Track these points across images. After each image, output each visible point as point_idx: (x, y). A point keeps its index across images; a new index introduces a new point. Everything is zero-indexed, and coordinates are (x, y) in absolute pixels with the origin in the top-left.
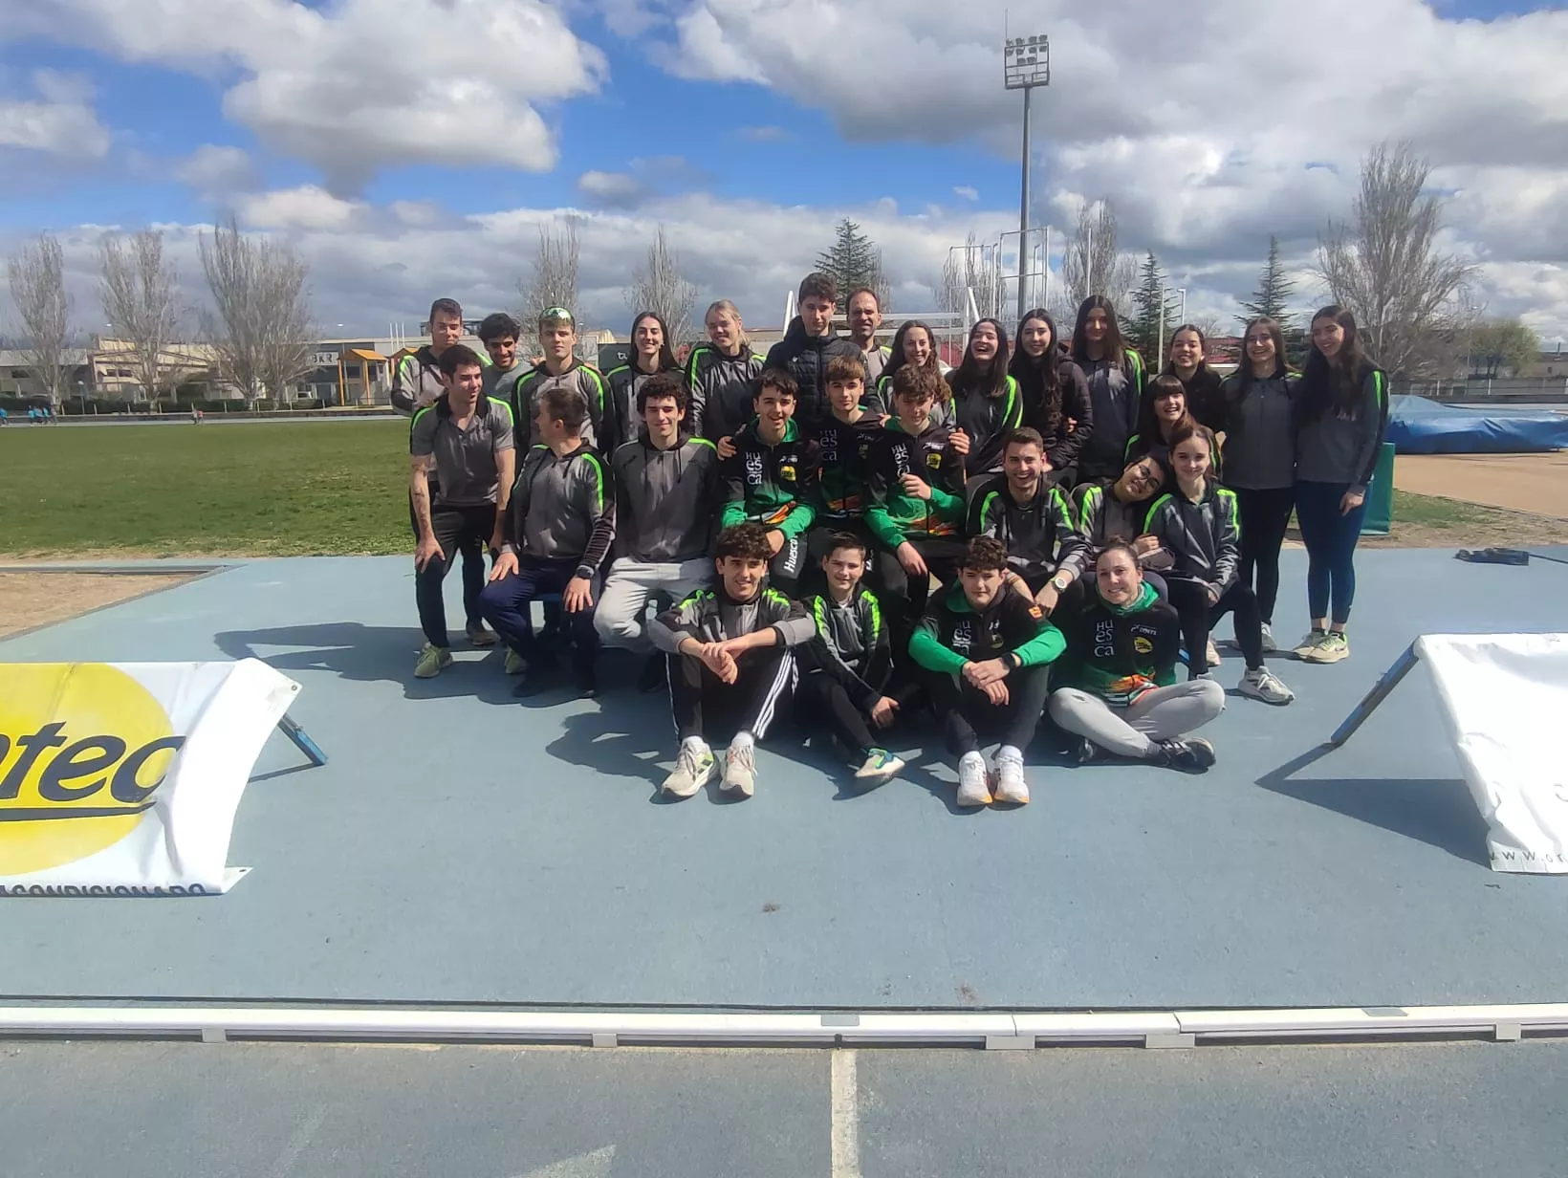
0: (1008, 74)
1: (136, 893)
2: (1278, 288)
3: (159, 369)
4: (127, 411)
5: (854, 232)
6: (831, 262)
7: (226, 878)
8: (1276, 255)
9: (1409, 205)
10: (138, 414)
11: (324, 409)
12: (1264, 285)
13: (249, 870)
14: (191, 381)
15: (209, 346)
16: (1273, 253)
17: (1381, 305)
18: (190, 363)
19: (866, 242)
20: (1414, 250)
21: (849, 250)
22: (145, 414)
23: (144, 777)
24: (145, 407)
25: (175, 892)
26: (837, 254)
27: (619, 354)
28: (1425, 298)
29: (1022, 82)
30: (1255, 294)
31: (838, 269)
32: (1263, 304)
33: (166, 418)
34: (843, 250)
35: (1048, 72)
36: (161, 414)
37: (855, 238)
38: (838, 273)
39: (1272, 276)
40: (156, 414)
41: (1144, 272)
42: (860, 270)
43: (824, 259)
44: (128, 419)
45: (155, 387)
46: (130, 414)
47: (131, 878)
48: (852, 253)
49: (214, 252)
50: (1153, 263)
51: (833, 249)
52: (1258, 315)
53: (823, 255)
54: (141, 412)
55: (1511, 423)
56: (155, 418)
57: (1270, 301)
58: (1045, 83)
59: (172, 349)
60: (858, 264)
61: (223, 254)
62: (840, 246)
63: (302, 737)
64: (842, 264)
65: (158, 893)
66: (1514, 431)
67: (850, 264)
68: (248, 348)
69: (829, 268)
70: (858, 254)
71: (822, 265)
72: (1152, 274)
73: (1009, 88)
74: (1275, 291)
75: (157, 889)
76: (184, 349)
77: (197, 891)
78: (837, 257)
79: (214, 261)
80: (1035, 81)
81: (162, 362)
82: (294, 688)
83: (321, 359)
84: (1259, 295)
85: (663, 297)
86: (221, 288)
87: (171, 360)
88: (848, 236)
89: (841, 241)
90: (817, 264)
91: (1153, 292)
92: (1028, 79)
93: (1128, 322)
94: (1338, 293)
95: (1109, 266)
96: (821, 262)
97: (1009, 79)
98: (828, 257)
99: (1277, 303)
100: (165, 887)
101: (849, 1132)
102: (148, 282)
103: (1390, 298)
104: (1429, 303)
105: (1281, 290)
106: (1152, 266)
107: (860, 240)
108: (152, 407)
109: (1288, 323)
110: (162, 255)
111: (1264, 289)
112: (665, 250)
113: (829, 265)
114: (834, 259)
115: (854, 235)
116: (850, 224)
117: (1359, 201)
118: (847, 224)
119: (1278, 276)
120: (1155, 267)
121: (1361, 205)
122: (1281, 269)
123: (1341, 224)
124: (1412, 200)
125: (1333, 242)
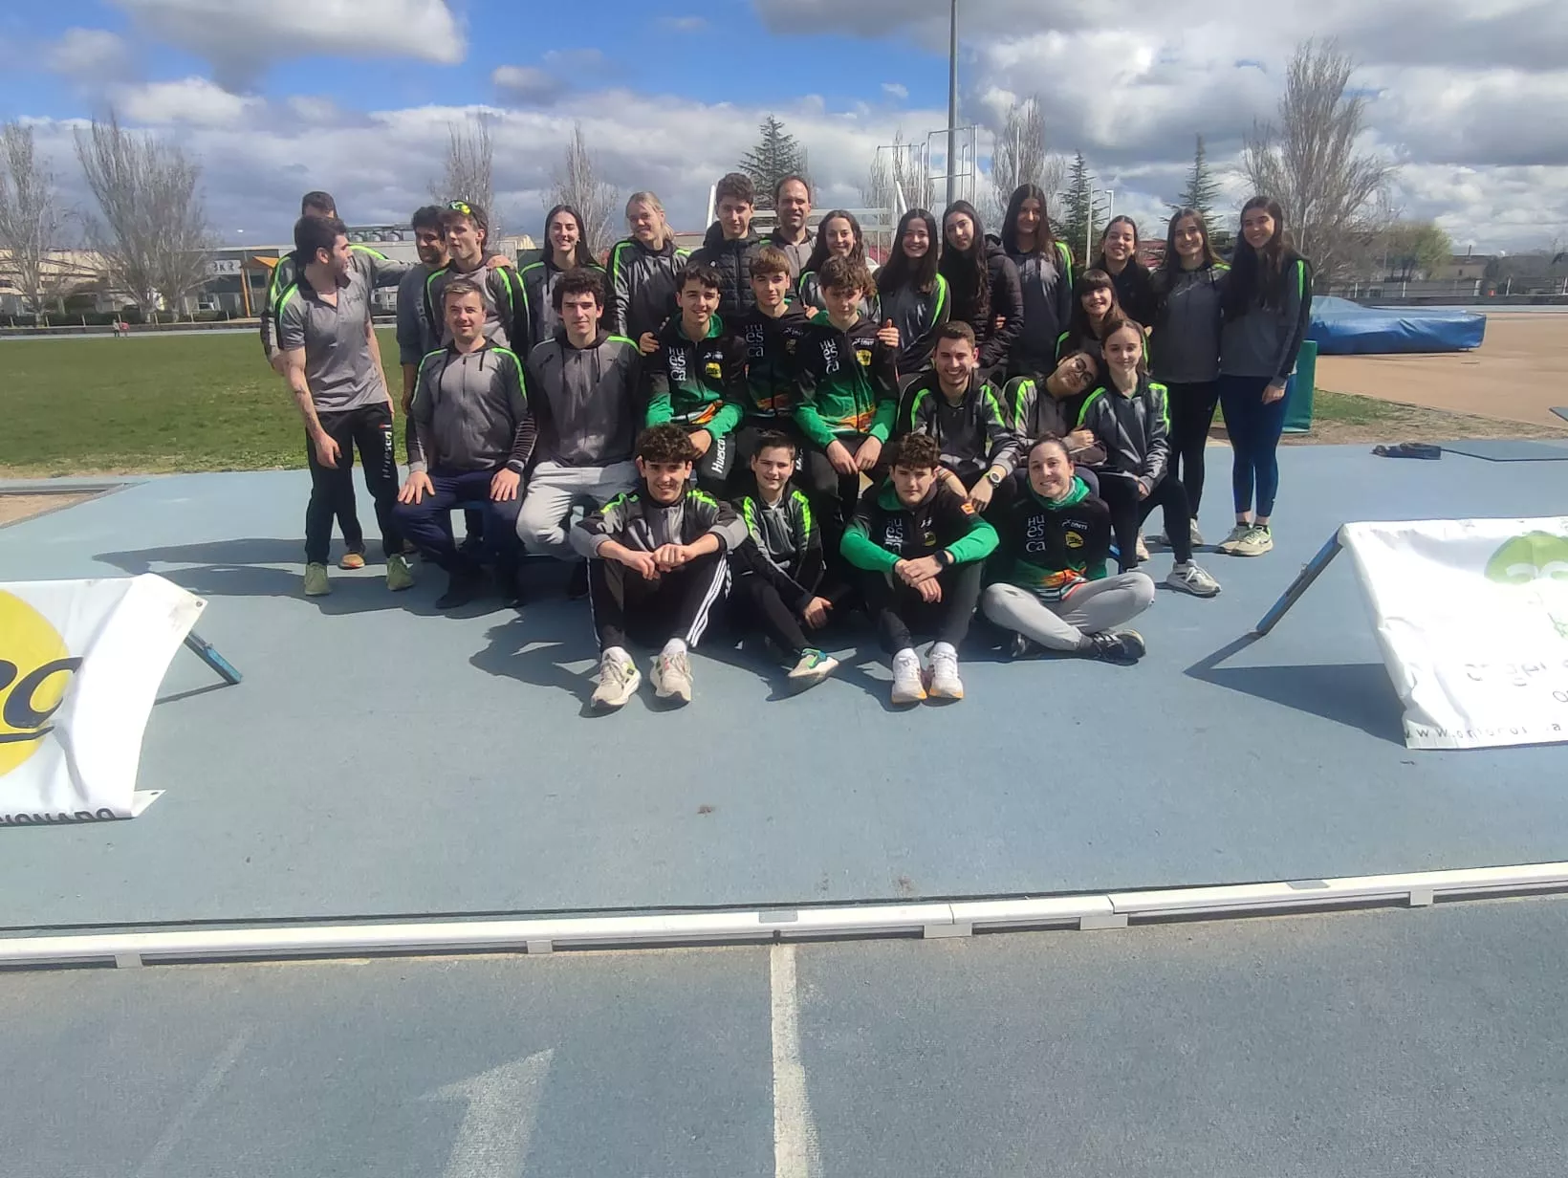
1: (38, 821)
2: (1204, 189)
3: (42, 278)
4: (10, 326)
5: (778, 130)
6: (755, 162)
7: (136, 801)
8: (1202, 156)
9: (1332, 106)
10: (23, 327)
11: (229, 321)
12: (1189, 186)
13: (161, 792)
14: (81, 292)
15: (96, 255)
16: (1199, 153)
17: (1303, 207)
18: (76, 272)
19: (791, 141)
20: (1336, 151)
21: (774, 149)
22: (31, 327)
23: (39, 701)
24: (31, 321)
25: (82, 818)
26: (761, 154)
28: (1346, 200)
30: (1182, 196)
31: (763, 170)
33: (54, 332)
34: (768, 150)
36: (48, 327)
37: (781, 137)
38: (763, 174)
39: (1198, 177)
40: (43, 327)
41: (1073, 173)
42: (786, 171)
43: (747, 159)
44: (11, 333)
45: (40, 299)
46: (14, 327)
47: (33, 806)
48: (778, 153)
49: (92, 150)
50: (1082, 163)
51: (758, 149)
53: (748, 154)
54: (26, 325)
55: (1423, 323)
56: (43, 332)
59: (55, 256)
60: (783, 164)
61: (104, 152)
62: (765, 145)
63: (212, 655)
64: (768, 164)
65: (63, 819)
66: (1426, 330)
67: (776, 165)
68: (140, 257)
69: (753, 168)
70: (783, 154)
71: (746, 165)
72: (1080, 175)
74: (1202, 192)
75: (62, 815)
76: (68, 257)
77: (105, 816)
78: (762, 158)
79: (95, 162)
81: (44, 270)
82: (199, 604)
83: (222, 267)
84: (1185, 196)
86: (104, 189)
87: (55, 269)
88: (773, 135)
89: (768, 140)
91: (1081, 194)
93: (1056, 224)
95: (1038, 167)
96: (745, 163)
98: (752, 157)
100: (70, 813)
101: (789, 1024)
102: (22, 183)
103: (1312, 200)
104: (1349, 204)
105: (1207, 191)
106: (1079, 167)
107: (785, 139)
108: (38, 320)
109: (1213, 226)
110: (35, 153)
111: (1190, 191)
112: (583, 150)
113: (753, 166)
114: (758, 159)
115: (779, 134)
116: (775, 122)
117: (1284, 99)
118: (772, 122)
119: (1203, 177)
120: (1083, 168)
121: (1287, 106)
122: (1206, 171)
123: (1266, 124)
124: (1336, 99)
125: (1258, 141)
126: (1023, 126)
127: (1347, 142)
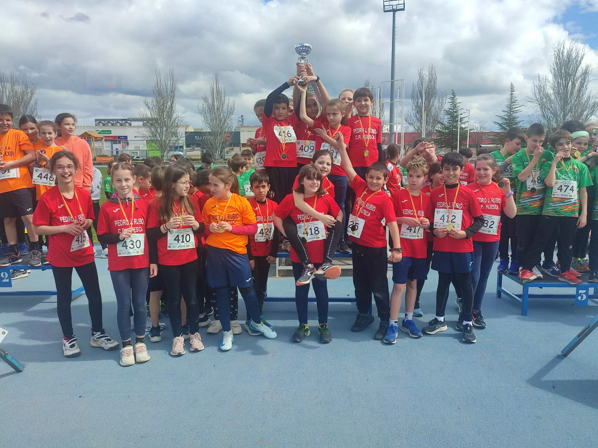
0: (385, 5)
2: (515, 108)
8: (513, 93)
9: (577, 70)
12: (507, 107)
20: (579, 91)
27: (196, 137)
28: (585, 113)
29: (391, 9)
30: (503, 111)
32: (508, 116)
35: (404, 4)
39: (512, 102)
41: (450, 101)
50: (454, 96)
52: (505, 121)
57: (511, 114)
58: (403, 9)
72: (454, 102)
73: (385, 11)
74: (513, 110)
80: (398, 8)
84: (506, 112)
85: (217, 109)
91: (454, 110)
92: (395, 7)
93: (442, 124)
94: (544, 111)
97: (385, 7)
99: (514, 115)
103: (568, 113)
104: (587, 115)
105: (517, 109)
106: (453, 98)
109: (519, 125)
111: (508, 109)
112: (218, 87)
117: (553, 67)
119: (514, 102)
120: (455, 98)
121: (554, 69)
122: (516, 100)
123: (545, 78)
124: (579, 67)
125: (541, 86)
126: (426, 78)
127: (584, 86)
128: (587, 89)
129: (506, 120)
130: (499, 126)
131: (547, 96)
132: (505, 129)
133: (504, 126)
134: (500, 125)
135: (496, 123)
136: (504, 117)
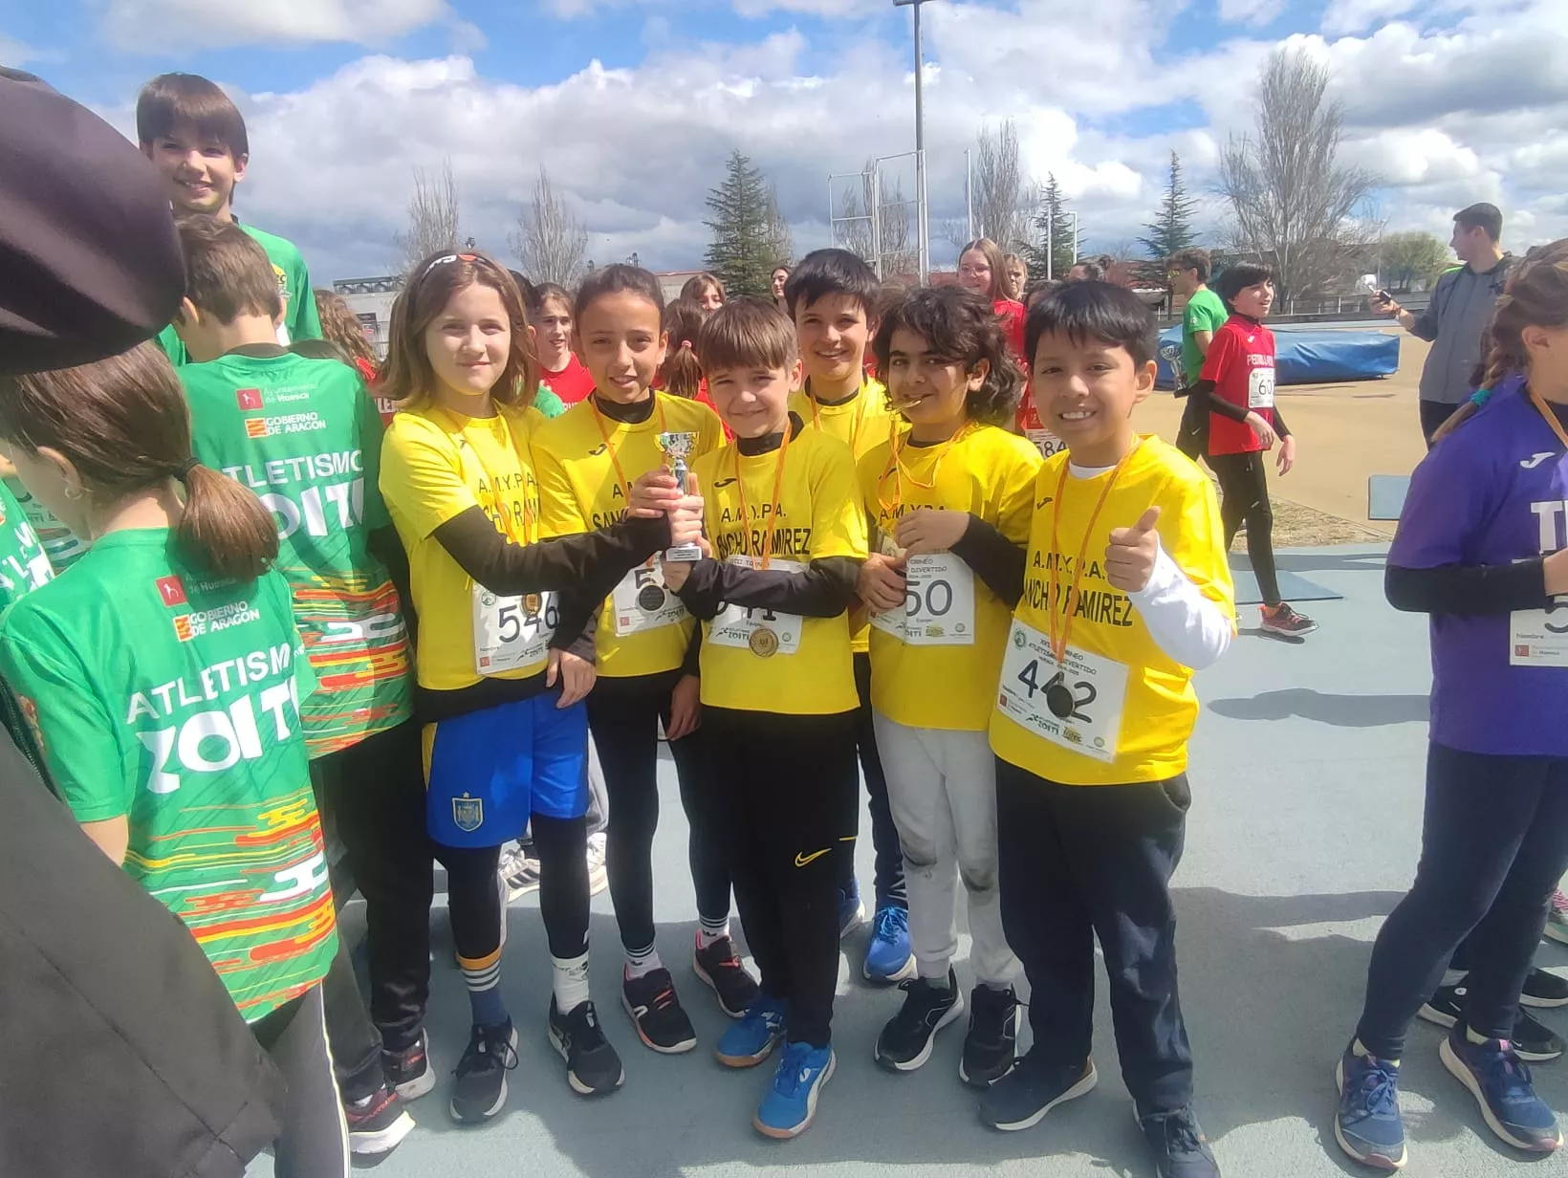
2: (1180, 208)
5: (745, 165)
6: (722, 198)
8: (1177, 173)
9: (1311, 114)
12: (1166, 205)
16: (1174, 170)
17: (1286, 220)
19: (758, 176)
20: (1318, 160)
21: (740, 184)
26: (728, 190)
28: (1329, 211)
30: (1157, 214)
31: (731, 205)
32: (1166, 224)
34: (734, 185)
37: (747, 172)
38: (731, 210)
39: (1174, 194)
41: (1045, 197)
42: (754, 206)
43: (715, 196)
48: (744, 188)
50: (1054, 185)
51: (725, 185)
52: (1161, 236)
53: (715, 191)
55: (1327, 349)
57: (1173, 221)
60: (750, 199)
62: (731, 180)
64: (734, 199)
66: (1329, 357)
67: (742, 199)
69: (721, 205)
70: (749, 189)
72: (1052, 199)
73: (897, 5)
74: (1178, 210)
78: (728, 193)
84: (1163, 215)
85: (550, 242)
88: (739, 170)
89: (734, 175)
90: (708, 201)
91: (1056, 216)
93: (1031, 249)
94: (1242, 211)
95: (1014, 191)
98: (720, 193)
99: (1181, 221)
103: (1294, 214)
104: (1334, 215)
105: (1185, 208)
106: (1051, 191)
107: (752, 174)
111: (1168, 209)
112: (549, 193)
113: (720, 202)
114: (725, 195)
115: (745, 169)
116: (741, 157)
118: (737, 157)
119: (1181, 194)
120: (1056, 190)
121: (1264, 118)
122: (1183, 188)
123: (1242, 137)
124: (1314, 109)
125: (1234, 155)
126: (997, 152)
127: (1328, 152)
128: (1333, 157)
129: (1163, 232)
130: (1148, 248)
131: (1248, 176)
132: (1162, 253)
133: (1159, 246)
134: (1152, 245)
135: (1143, 240)
136: (1159, 227)
